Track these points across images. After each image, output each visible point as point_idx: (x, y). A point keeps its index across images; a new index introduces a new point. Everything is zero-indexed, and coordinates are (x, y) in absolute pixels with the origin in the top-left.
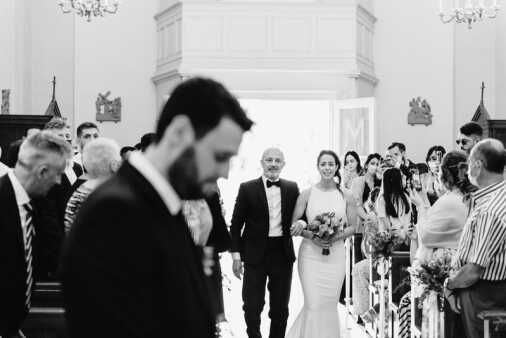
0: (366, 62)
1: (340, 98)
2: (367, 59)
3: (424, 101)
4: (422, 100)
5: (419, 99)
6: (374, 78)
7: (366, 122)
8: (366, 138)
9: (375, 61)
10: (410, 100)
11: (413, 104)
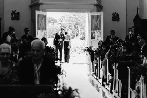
1: (91, 12)
3: (117, 13)
5: (116, 13)
10: (113, 13)
11: (114, 14)
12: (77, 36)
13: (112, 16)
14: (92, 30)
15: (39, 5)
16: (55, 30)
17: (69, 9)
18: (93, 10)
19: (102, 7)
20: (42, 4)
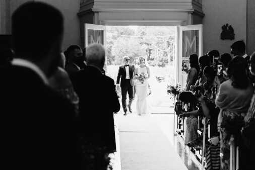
0: (197, 4)
1: (182, 25)
2: (198, 3)
3: (230, 26)
4: (229, 25)
5: (227, 25)
6: (202, 13)
7: (197, 39)
8: (197, 47)
9: (203, 4)
10: (222, 26)
11: (224, 28)
12: (172, 60)
13: (221, 31)
14: (183, 57)
15: (93, 13)
16: (131, 50)
17: (144, 20)
18: (185, 21)
19: (204, 15)
20: (97, 12)
